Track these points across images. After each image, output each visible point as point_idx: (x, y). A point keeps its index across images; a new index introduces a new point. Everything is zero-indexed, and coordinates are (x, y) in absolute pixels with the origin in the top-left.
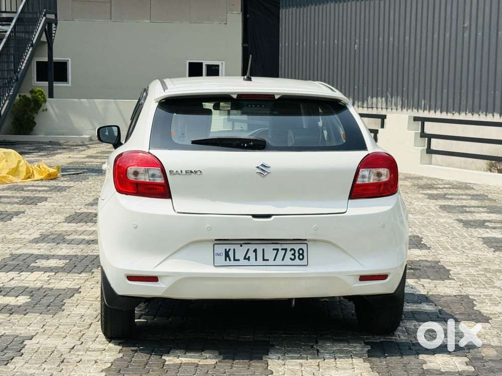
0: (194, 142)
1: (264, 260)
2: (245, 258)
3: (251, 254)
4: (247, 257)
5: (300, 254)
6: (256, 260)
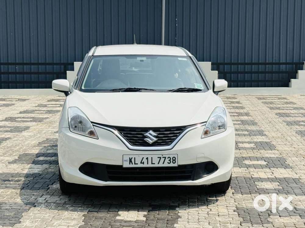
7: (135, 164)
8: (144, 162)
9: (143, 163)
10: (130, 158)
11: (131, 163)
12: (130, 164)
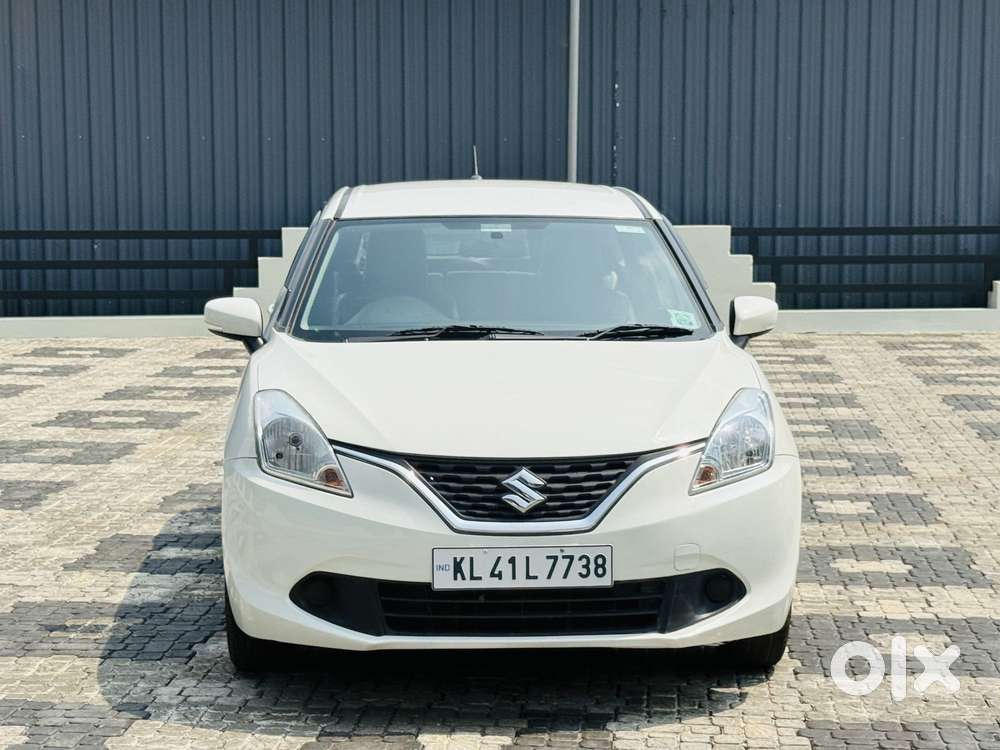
7: (472, 578)
8: (500, 572)
9: (500, 576)
10: (455, 559)
11: (459, 575)
12: (455, 579)
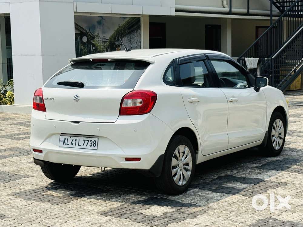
0: (58, 83)
1: (79, 145)
2: (71, 144)
3: (74, 142)
4: (72, 143)
5: (94, 144)
6: (76, 145)
